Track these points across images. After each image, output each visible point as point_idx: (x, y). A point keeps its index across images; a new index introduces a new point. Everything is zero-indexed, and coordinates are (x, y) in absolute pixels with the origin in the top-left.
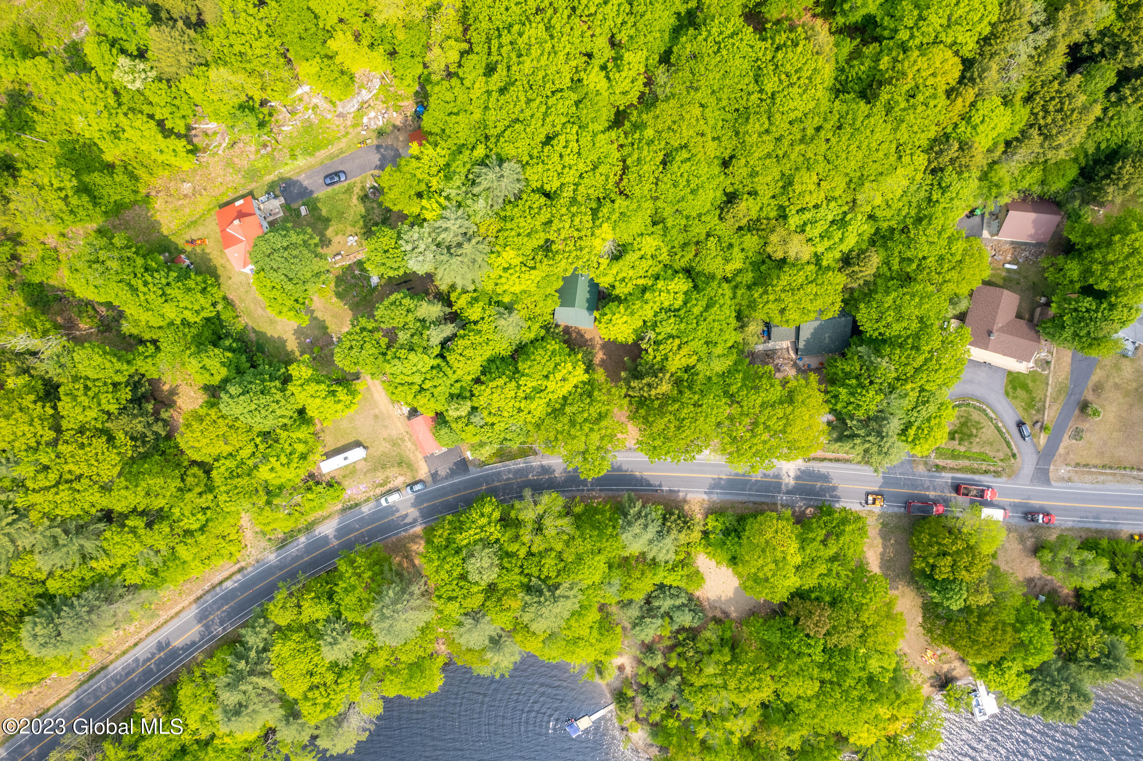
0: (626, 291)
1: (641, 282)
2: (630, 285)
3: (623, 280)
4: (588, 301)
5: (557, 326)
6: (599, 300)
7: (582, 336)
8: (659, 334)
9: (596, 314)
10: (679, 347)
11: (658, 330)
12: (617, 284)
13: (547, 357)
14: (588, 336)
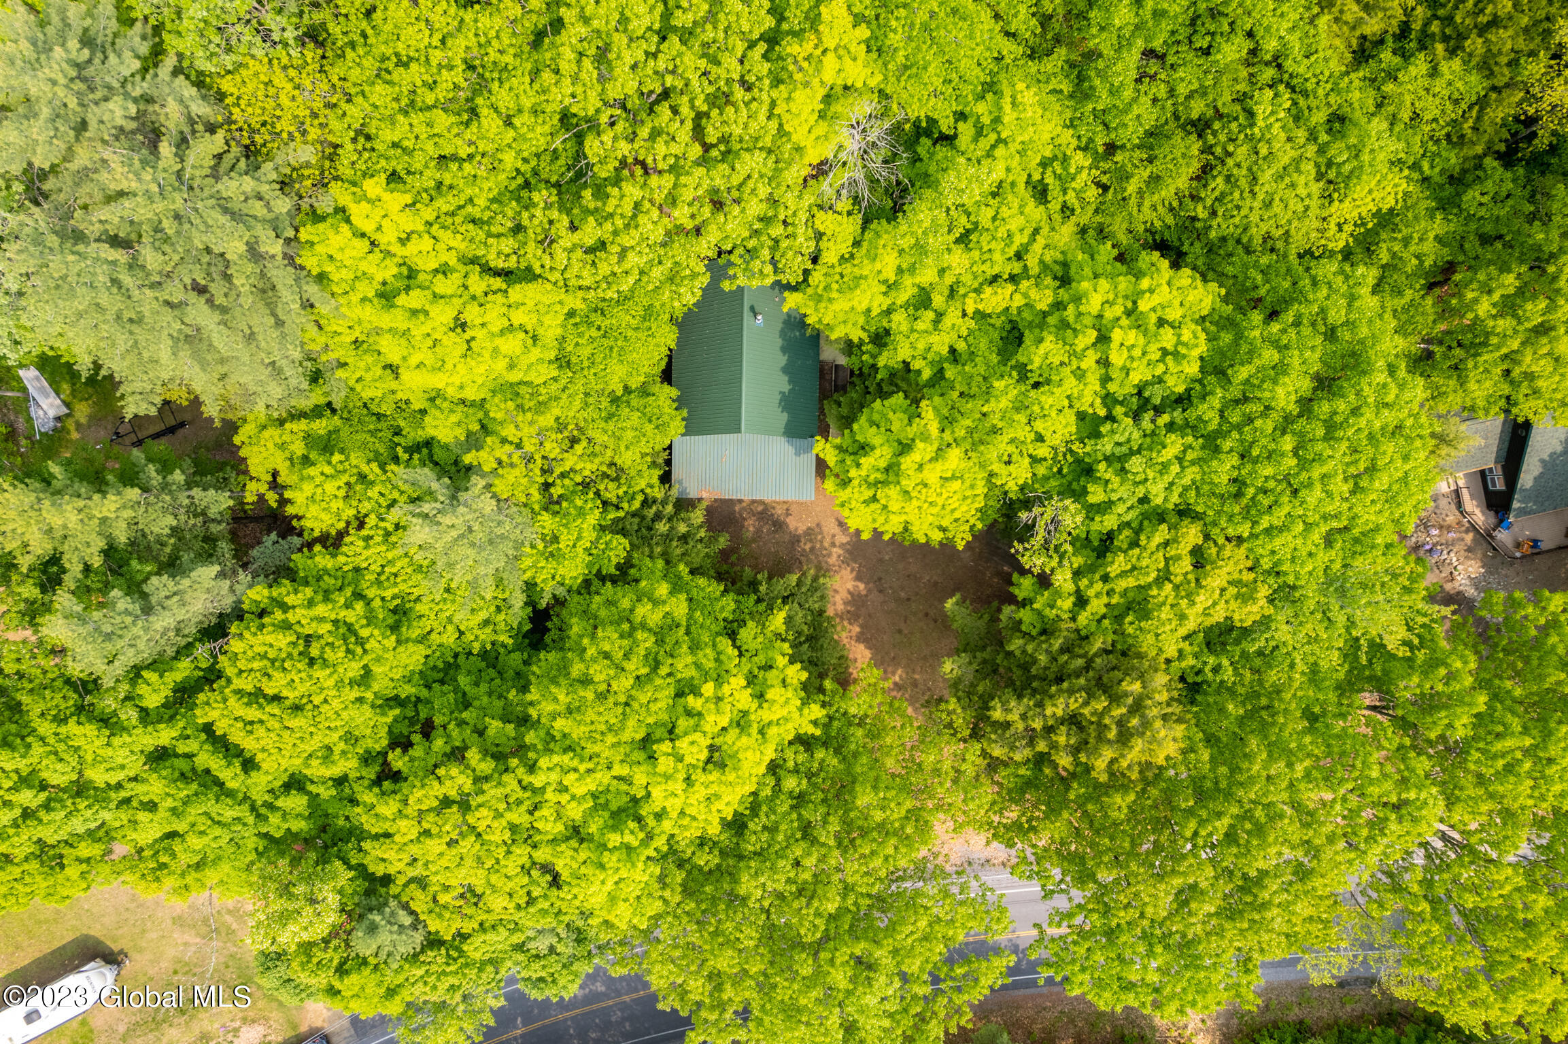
0: (941, 343)
1: (997, 300)
2: (952, 317)
3: (923, 300)
4: (787, 402)
5: (684, 505)
6: (824, 395)
7: (779, 525)
8: (1104, 507)
9: (825, 449)
10: (1199, 560)
11: (1096, 495)
12: (899, 321)
13: (636, 666)
14: (796, 524)
